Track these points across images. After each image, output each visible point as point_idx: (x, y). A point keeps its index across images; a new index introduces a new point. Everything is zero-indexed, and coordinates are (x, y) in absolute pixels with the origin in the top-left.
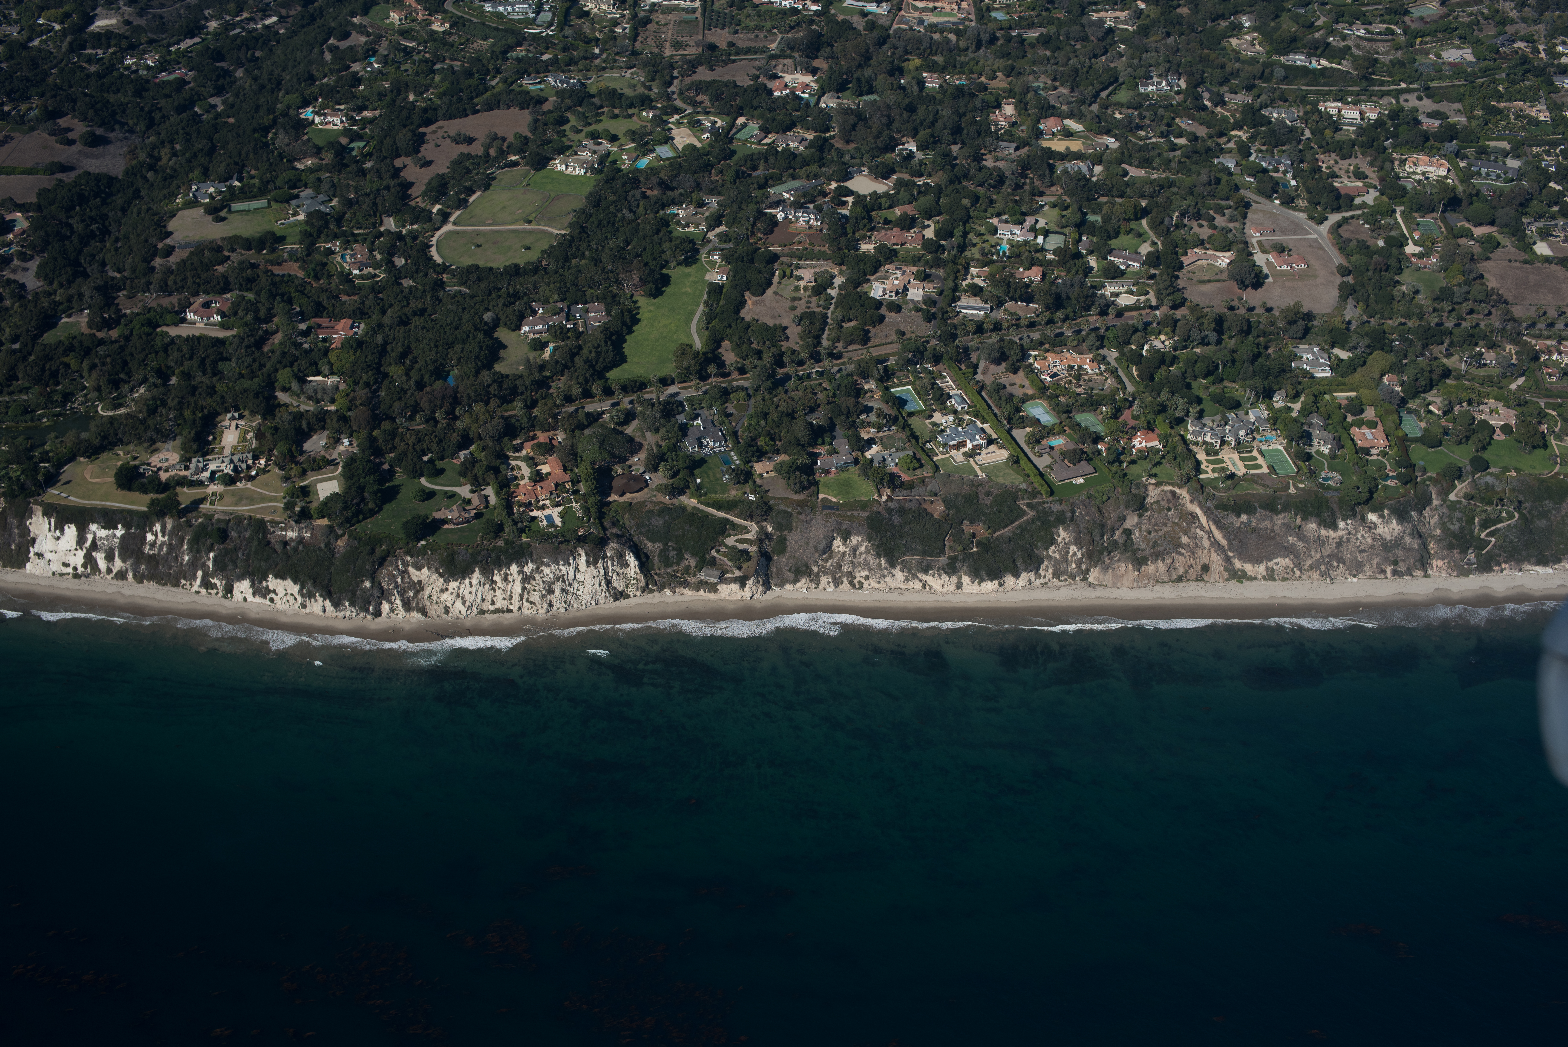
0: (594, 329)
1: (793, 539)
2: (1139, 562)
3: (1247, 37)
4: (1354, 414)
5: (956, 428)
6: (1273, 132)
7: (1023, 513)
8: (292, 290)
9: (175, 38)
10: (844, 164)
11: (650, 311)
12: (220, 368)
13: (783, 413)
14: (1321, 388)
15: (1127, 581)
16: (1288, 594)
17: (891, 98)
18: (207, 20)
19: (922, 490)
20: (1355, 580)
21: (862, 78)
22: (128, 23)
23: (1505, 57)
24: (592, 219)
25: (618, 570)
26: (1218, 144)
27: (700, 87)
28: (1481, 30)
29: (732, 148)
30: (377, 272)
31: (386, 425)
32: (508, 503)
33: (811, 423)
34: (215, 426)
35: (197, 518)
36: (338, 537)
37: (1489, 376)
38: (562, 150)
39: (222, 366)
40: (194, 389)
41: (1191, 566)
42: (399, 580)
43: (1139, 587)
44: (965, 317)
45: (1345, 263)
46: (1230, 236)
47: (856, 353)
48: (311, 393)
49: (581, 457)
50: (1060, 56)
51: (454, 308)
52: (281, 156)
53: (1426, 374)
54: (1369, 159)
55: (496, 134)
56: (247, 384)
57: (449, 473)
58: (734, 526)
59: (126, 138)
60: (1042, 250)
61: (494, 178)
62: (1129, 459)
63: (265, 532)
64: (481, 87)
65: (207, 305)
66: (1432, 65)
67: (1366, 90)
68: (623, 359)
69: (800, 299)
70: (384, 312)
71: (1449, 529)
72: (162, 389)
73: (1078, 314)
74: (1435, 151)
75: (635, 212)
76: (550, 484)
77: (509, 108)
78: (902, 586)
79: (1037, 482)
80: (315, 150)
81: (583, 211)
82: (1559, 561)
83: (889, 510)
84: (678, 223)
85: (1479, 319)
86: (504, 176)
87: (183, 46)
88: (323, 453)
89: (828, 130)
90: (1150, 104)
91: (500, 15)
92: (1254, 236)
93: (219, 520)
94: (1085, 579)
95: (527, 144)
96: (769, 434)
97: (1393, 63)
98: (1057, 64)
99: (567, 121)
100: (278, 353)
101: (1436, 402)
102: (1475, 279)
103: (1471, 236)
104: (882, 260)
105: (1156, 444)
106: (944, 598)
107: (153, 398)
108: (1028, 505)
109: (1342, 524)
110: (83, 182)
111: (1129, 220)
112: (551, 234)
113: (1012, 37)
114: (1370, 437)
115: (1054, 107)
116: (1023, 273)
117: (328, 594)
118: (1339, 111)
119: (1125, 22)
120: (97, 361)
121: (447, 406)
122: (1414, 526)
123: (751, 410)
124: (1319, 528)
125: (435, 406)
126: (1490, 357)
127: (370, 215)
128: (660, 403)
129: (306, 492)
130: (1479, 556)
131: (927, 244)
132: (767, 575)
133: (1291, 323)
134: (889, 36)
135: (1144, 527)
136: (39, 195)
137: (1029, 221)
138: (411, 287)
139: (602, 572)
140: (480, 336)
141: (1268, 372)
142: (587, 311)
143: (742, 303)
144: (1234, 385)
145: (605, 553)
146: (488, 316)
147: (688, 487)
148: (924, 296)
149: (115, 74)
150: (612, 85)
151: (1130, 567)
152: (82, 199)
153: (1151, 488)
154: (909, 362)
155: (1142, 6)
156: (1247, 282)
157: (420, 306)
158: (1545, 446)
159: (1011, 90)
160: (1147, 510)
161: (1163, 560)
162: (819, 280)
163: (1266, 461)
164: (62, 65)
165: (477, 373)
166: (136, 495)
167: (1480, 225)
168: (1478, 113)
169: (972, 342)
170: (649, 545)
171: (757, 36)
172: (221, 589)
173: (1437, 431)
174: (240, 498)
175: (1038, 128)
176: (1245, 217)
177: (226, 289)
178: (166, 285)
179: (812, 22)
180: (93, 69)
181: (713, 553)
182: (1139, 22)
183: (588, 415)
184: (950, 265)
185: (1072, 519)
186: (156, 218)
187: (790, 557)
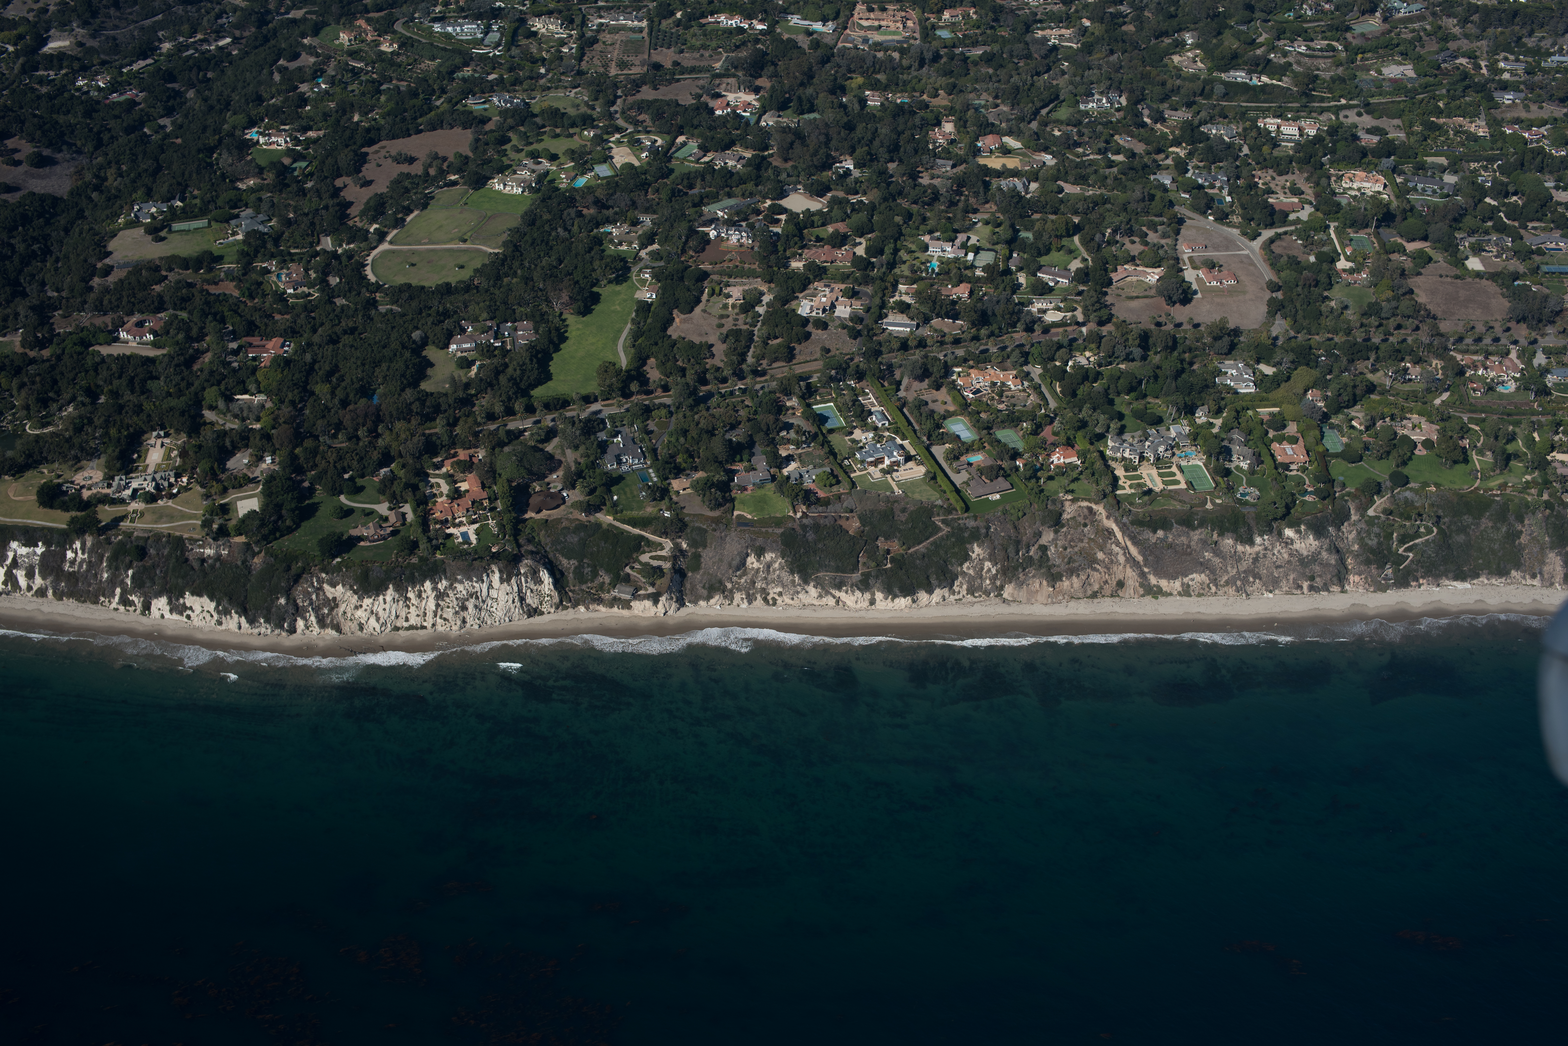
0: (521, 346)
1: (708, 555)
2: (1054, 578)
3: (1189, 54)
4: (1276, 429)
5: (875, 445)
6: (1210, 149)
7: (938, 529)
8: (225, 309)
9: (128, 60)
10: (780, 182)
11: (578, 329)
12: (148, 387)
13: (702, 430)
14: (1244, 404)
15: (1041, 597)
16: (1202, 610)
17: (830, 115)
18: (161, 41)
19: (838, 506)
20: (1271, 595)
21: (803, 97)
22: (80, 44)
23: (1446, 73)
24: (527, 238)
25: (532, 586)
26: (1155, 161)
27: (642, 106)
28: (1423, 46)
29: (670, 166)
30: (311, 291)
31: (308, 443)
32: (424, 520)
33: (731, 440)
34: (140, 444)
35: (117, 536)
36: (254, 555)
37: (1413, 391)
38: (502, 169)
39: (151, 385)
40: (121, 408)
41: (1106, 582)
42: (314, 597)
43: (1053, 603)
44: (890, 334)
45: (1275, 279)
46: (1161, 252)
47: (780, 370)
48: (237, 411)
49: (500, 475)
50: (1002, 73)
51: (383, 326)
52: (223, 176)
53: (1349, 389)
54: (1306, 175)
55: (436, 153)
56: (173, 402)
57: (369, 491)
58: (649, 543)
59: (73, 159)
60: (972, 267)
61: (433, 198)
62: (1046, 475)
63: (184, 549)
64: (425, 107)
65: (140, 324)
66: (1373, 81)
67: (1306, 107)
68: (548, 377)
69: (728, 316)
70: (315, 331)
71: (1367, 544)
72: (89, 408)
73: (1004, 331)
74: (1372, 167)
75: (569, 231)
76: (467, 502)
77: (452, 128)
78: (816, 602)
79: (953, 497)
80: (257, 170)
81: (517, 230)
82: (1477, 576)
83: (804, 527)
84: (611, 241)
85: (1407, 335)
86: (443, 195)
87: (135, 67)
88: (245, 471)
89: (766, 148)
90: (1090, 122)
91: (448, 36)
92: (1185, 252)
93: (138, 538)
94: (1000, 595)
95: (467, 163)
96: (687, 451)
97: (1333, 80)
98: (999, 81)
99: (510, 140)
100: (206, 372)
101: (1358, 416)
102: (1404, 294)
103: (1403, 251)
104: (811, 277)
105: (1074, 460)
106: (857, 615)
107: (81, 417)
108: (943, 521)
109: (1258, 540)
110: (27, 202)
111: (1060, 237)
112: (485, 252)
113: (955, 55)
114: (1290, 452)
115: (993, 124)
116: (951, 290)
117: (244, 611)
118: (1278, 127)
119: (1069, 40)
120: (26, 380)
121: (369, 424)
122: (1331, 541)
123: (672, 427)
124: (1235, 544)
125: (358, 424)
126: (1415, 372)
127: (308, 235)
128: (580, 421)
129: (225, 509)
130: (1396, 571)
131: (857, 261)
132: (681, 592)
133: (1216, 338)
134: (833, 55)
135: (1059, 543)
137: (961, 237)
138: (343, 306)
139: (516, 589)
140: (407, 354)
141: (1191, 388)
142: (516, 329)
143: (670, 320)
144: (1157, 401)
145: (519, 570)
146: (416, 335)
147: (605, 505)
148: (851, 313)
149: (66, 95)
150: (556, 105)
151: (1045, 583)
152: (25, 219)
153: (1067, 504)
154: (832, 379)
155: (1087, 23)
156: (1175, 298)
157: (351, 324)
158: (1466, 460)
159: (952, 108)
160: (1063, 526)
161: (1078, 576)
162: (748, 298)
163: (1184, 477)
164: (14, 86)
165: (403, 390)
166: (58, 513)
167: (1413, 240)
168: (1418, 128)
169: (896, 358)
170: (565, 562)
171: (702, 56)
172: (139, 606)
173: (1358, 446)
174: (161, 515)
175: (976, 146)
176: (1178, 233)
177: (160, 308)
178: (102, 305)
179: (757, 41)
180: (44, 90)
181: (628, 570)
182: (1083, 40)
183: (509, 432)
184: (878, 282)
185: (987, 535)
186: (97, 238)
187: (704, 573)
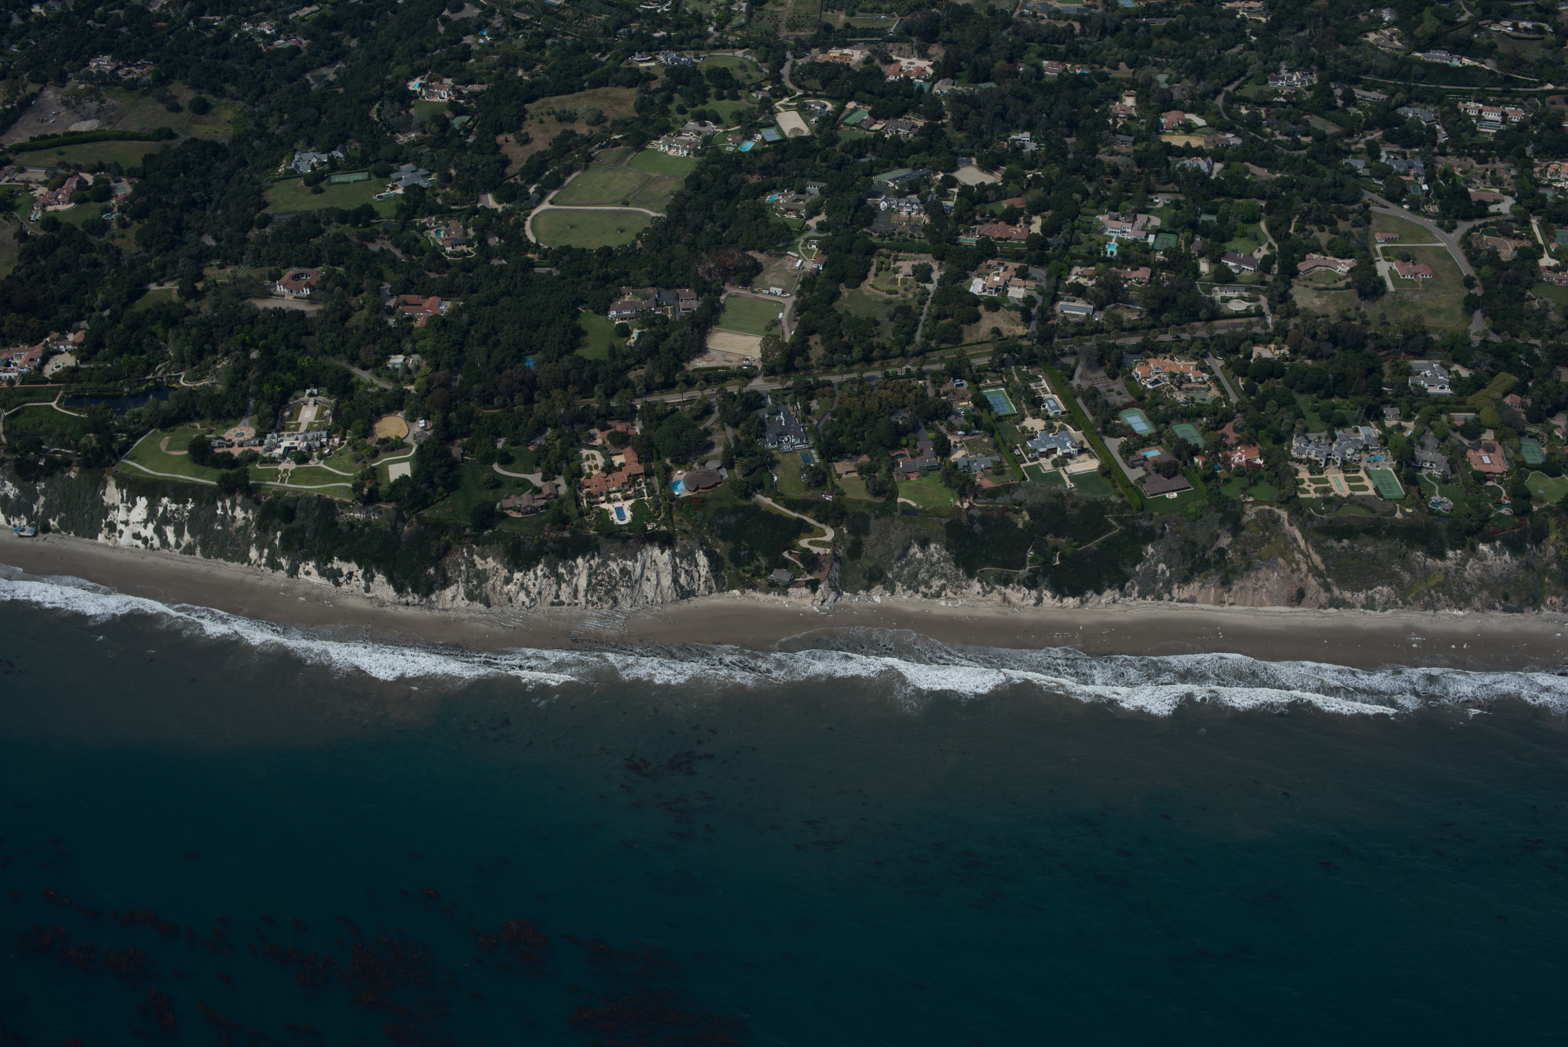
0: (683, 316)
1: (869, 543)
3: (1386, 32)
4: (1471, 437)
5: (1047, 434)
6: (1406, 133)
7: (1110, 527)
8: (383, 265)
9: (293, 6)
10: (953, 153)
12: (303, 342)
14: (1438, 407)
17: (1006, 85)
19: (1007, 498)
20: (1460, 612)
21: (978, 65)
24: (691, 202)
25: (687, 567)
26: (1347, 144)
27: (814, 69)
29: (839, 133)
30: (469, 249)
31: (463, 408)
32: (577, 494)
33: (897, 424)
34: (293, 401)
35: (266, 496)
36: (404, 521)
38: (664, 130)
39: (306, 340)
40: (275, 364)
42: (463, 567)
44: (1065, 318)
45: (1473, 274)
46: (1352, 242)
47: (948, 351)
48: (391, 371)
49: (657, 451)
50: (1187, 47)
52: (385, 128)
53: (1552, 397)
54: (1507, 164)
55: (601, 112)
57: (523, 461)
58: (808, 527)
59: (235, 106)
60: (1153, 250)
61: (595, 158)
62: (1226, 474)
63: (333, 513)
64: (591, 63)
65: (297, 277)
67: (1510, 91)
68: (705, 349)
69: (897, 292)
70: (472, 291)
72: (243, 362)
73: (1183, 320)
76: (622, 477)
77: (616, 86)
78: (979, 598)
79: (1127, 494)
80: (418, 123)
81: (680, 194)
83: (971, 518)
84: (778, 209)
86: (605, 155)
87: (301, 13)
88: (397, 434)
89: (939, 117)
90: (1279, 101)
92: (1378, 242)
93: (288, 498)
95: (630, 123)
96: (852, 433)
97: (1541, 63)
98: (1184, 55)
99: (674, 100)
100: (361, 330)
101: (1561, 427)
104: (984, 254)
105: (1257, 459)
106: (1023, 614)
107: (234, 371)
108: (1116, 519)
109: (1450, 554)
110: (189, 148)
111: (1246, 221)
112: (646, 216)
113: (1138, 25)
114: (1486, 460)
115: (1176, 101)
116: (1130, 274)
117: (391, 576)
118: (1480, 111)
119: (1258, 13)
120: (182, 330)
121: (525, 390)
122: (1529, 559)
123: (834, 407)
124: (1425, 557)
125: (514, 390)
127: (468, 191)
128: (741, 396)
129: (376, 473)
131: (1032, 240)
132: (840, 581)
133: (1409, 338)
134: (1010, 21)
135: (1238, 547)
136: (144, 161)
137: (1141, 219)
138: (502, 266)
142: (677, 298)
143: (836, 295)
144: (1344, 401)
145: (674, 550)
147: (764, 486)
148: (1024, 295)
149: (231, 41)
150: (723, 65)
152: (187, 166)
153: (1248, 506)
154: (1003, 363)
156: (1367, 293)
157: (509, 286)
159: (1133, 81)
160: (1242, 529)
162: (917, 274)
163: (1373, 483)
165: (559, 357)
166: (209, 470)
169: (1070, 344)
170: (720, 543)
171: (874, 19)
172: (287, 569)
173: (1559, 458)
174: (311, 476)
175: (1158, 122)
176: (1369, 222)
177: (318, 262)
178: (259, 256)
180: (209, 35)
181: (786, 554)
182: (1273, 14)
183: (667, 407)
184: (1054, 262)
185: (1162, 535)
186: (256, 187)
187: (865, 562)
